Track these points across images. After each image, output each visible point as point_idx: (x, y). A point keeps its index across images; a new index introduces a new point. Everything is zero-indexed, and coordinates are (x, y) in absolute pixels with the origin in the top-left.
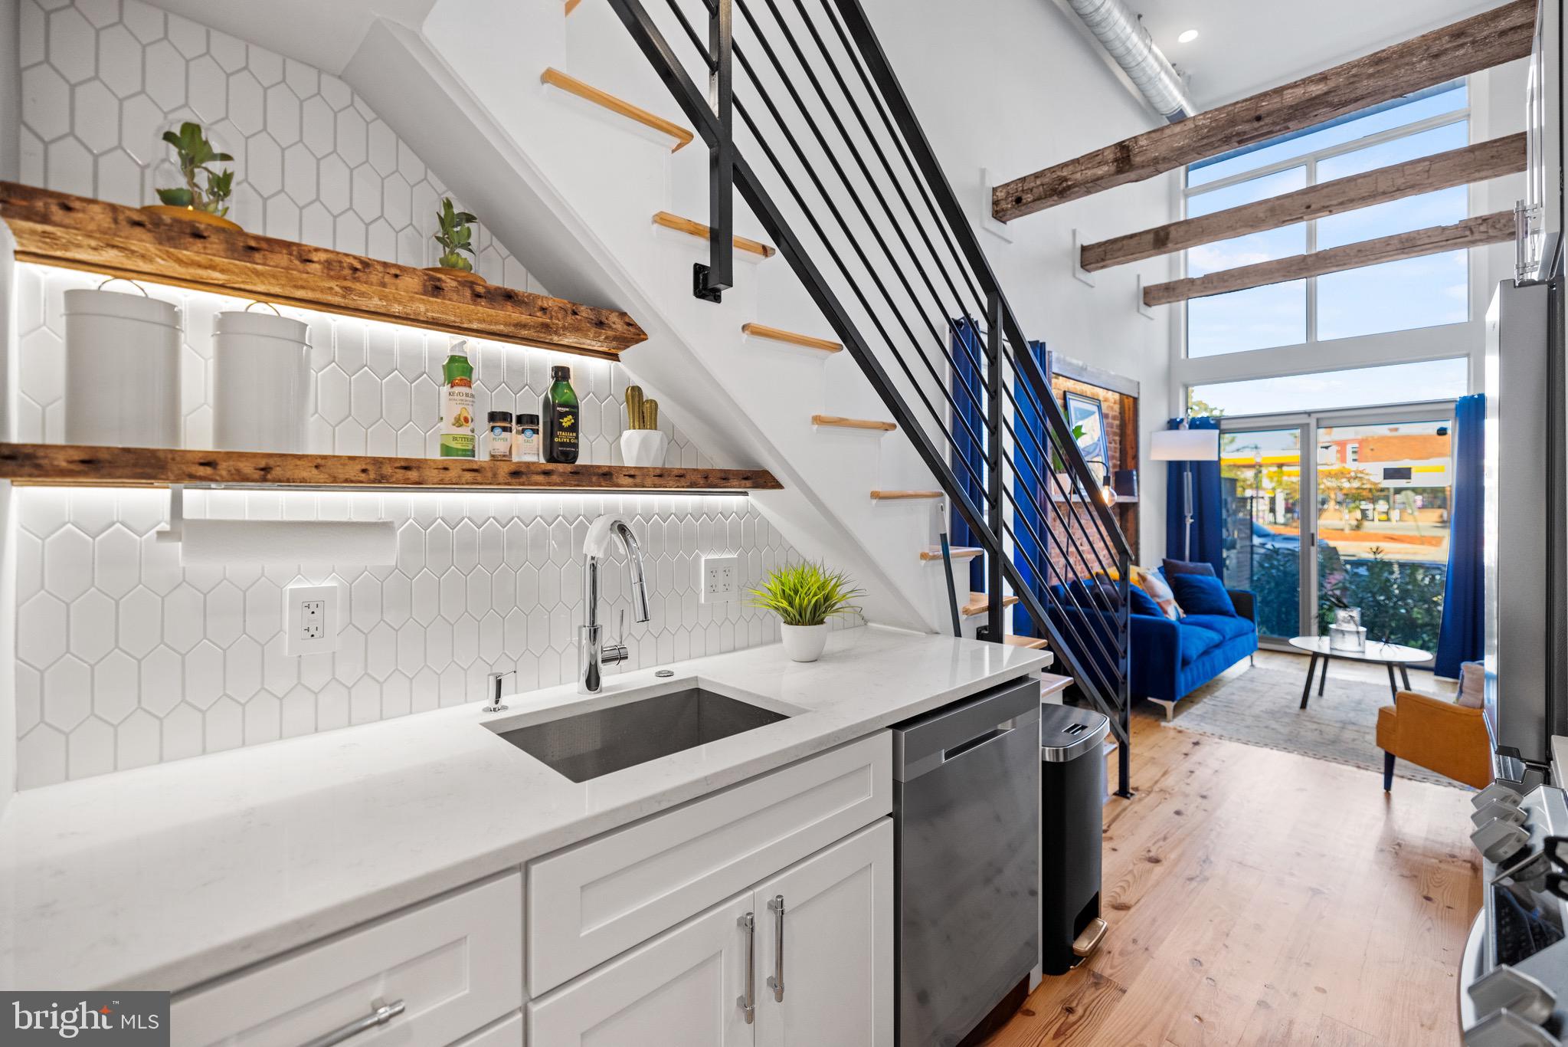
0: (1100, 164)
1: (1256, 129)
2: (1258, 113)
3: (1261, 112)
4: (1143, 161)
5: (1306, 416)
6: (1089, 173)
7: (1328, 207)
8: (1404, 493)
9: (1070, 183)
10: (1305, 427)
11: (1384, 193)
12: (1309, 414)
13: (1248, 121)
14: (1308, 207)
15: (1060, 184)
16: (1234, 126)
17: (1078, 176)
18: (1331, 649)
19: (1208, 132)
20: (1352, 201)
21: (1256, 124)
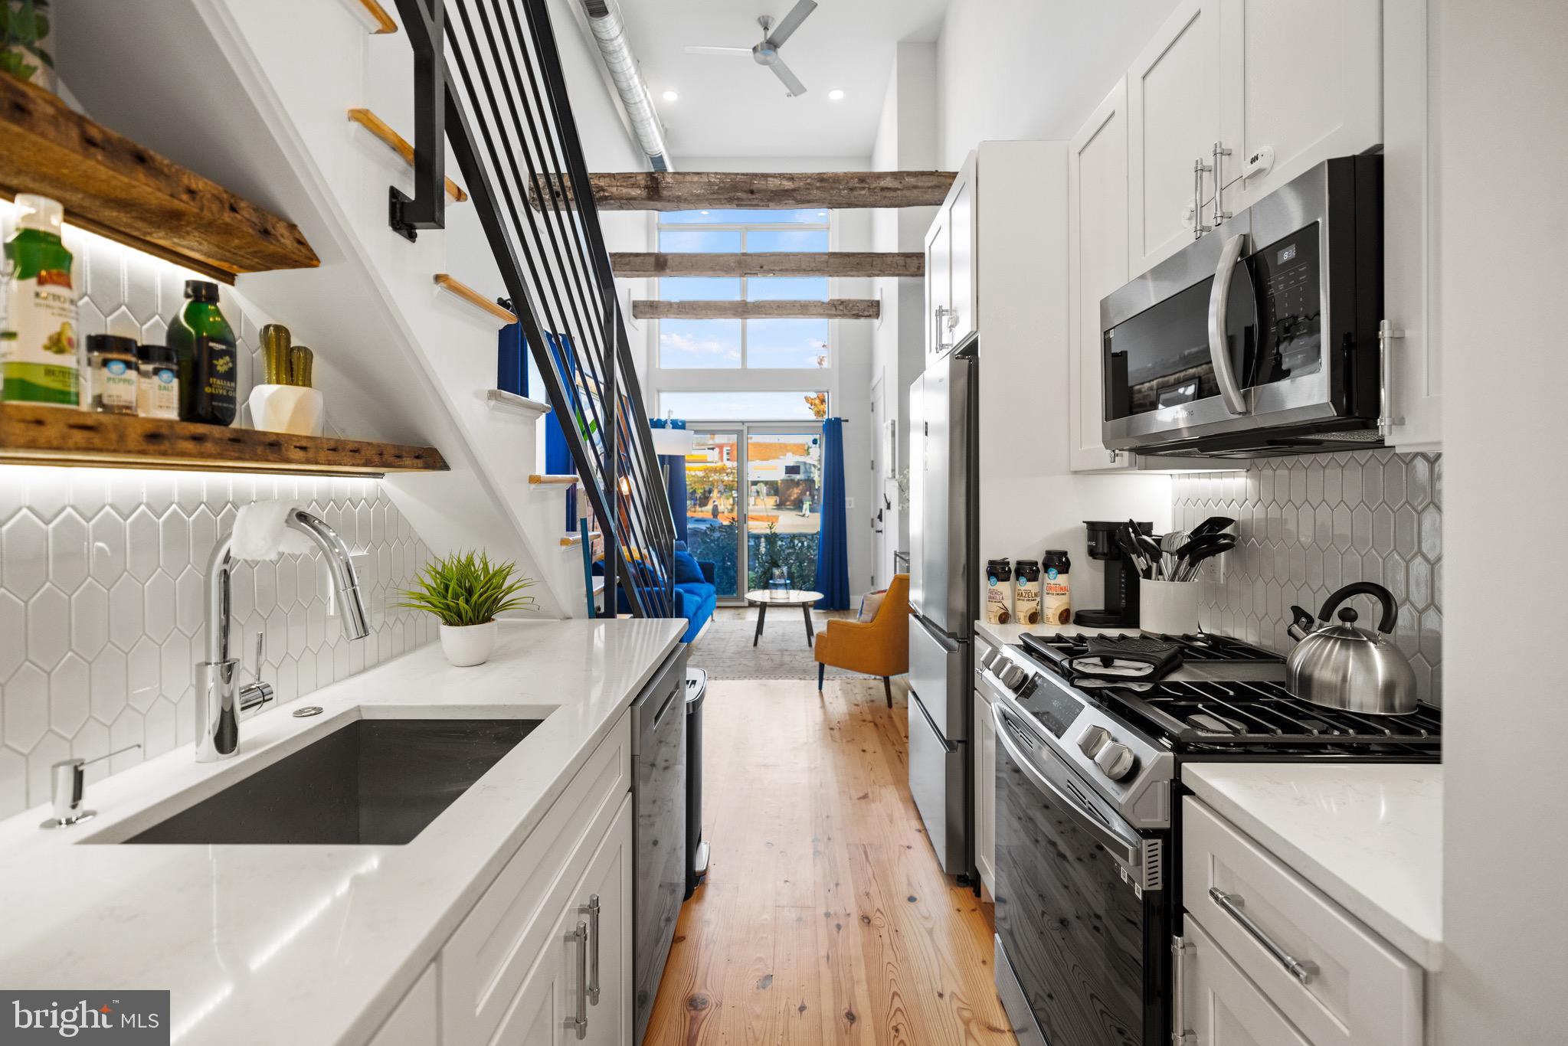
0: (633, 186)
1: (750, 200)
2: (751, 188)
3: (754, 187)
4: (669, 196)
5: (741, 424)
6: (625, 190)
7: (773, 270)
8: (759, 485)
9: (606, 194)
10: (739, 433)
11: (805, 270)
12: (743, 422)
13: (745, 191)
14: (762, 267)
15: (598, 192)
16: (736, 192)
17: (614, 190)
18: (771, 598)
19: (718, 189)
20: (787, 270)
21: (750, 196)
